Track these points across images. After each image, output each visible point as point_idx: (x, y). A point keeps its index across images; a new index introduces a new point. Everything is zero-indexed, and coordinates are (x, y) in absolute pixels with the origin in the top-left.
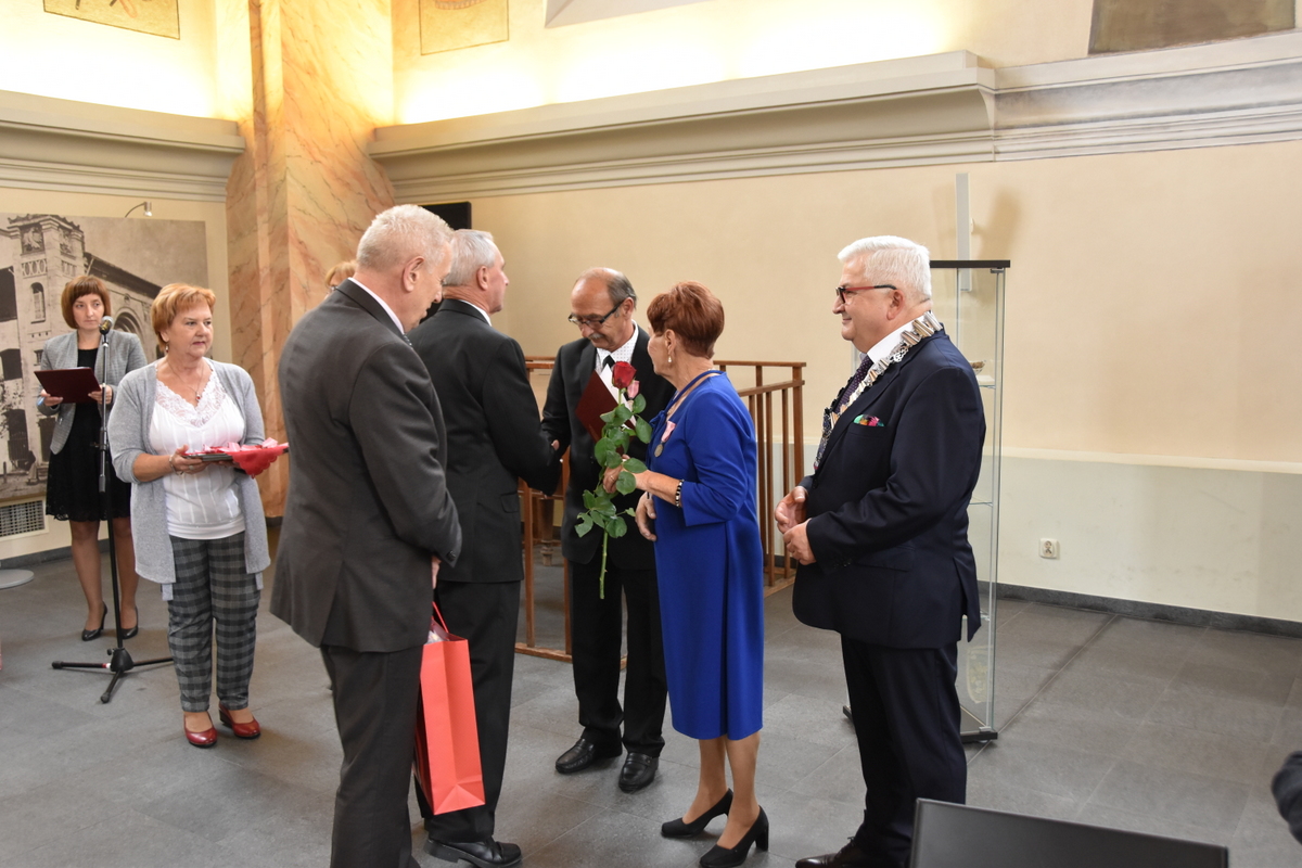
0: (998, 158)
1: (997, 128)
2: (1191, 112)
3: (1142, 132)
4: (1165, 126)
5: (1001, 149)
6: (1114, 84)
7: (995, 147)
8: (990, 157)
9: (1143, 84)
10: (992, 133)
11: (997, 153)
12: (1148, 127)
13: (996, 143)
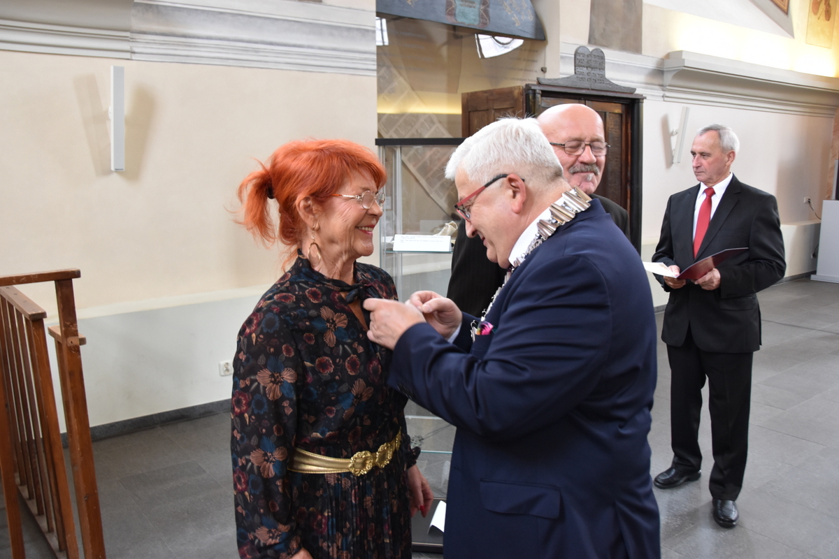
0: (134, 57)
1: (132, 32)
2: (271, 44)
3: (240, 52)
4: (256, 51)
5: (136, 50)
6: (221, 13)
7: (131, 47)
8: (128, 55)
9: (240, 17)
10: (128, 34)
11: (134, 53)
12: (246, 50)
13: (132, 44)
